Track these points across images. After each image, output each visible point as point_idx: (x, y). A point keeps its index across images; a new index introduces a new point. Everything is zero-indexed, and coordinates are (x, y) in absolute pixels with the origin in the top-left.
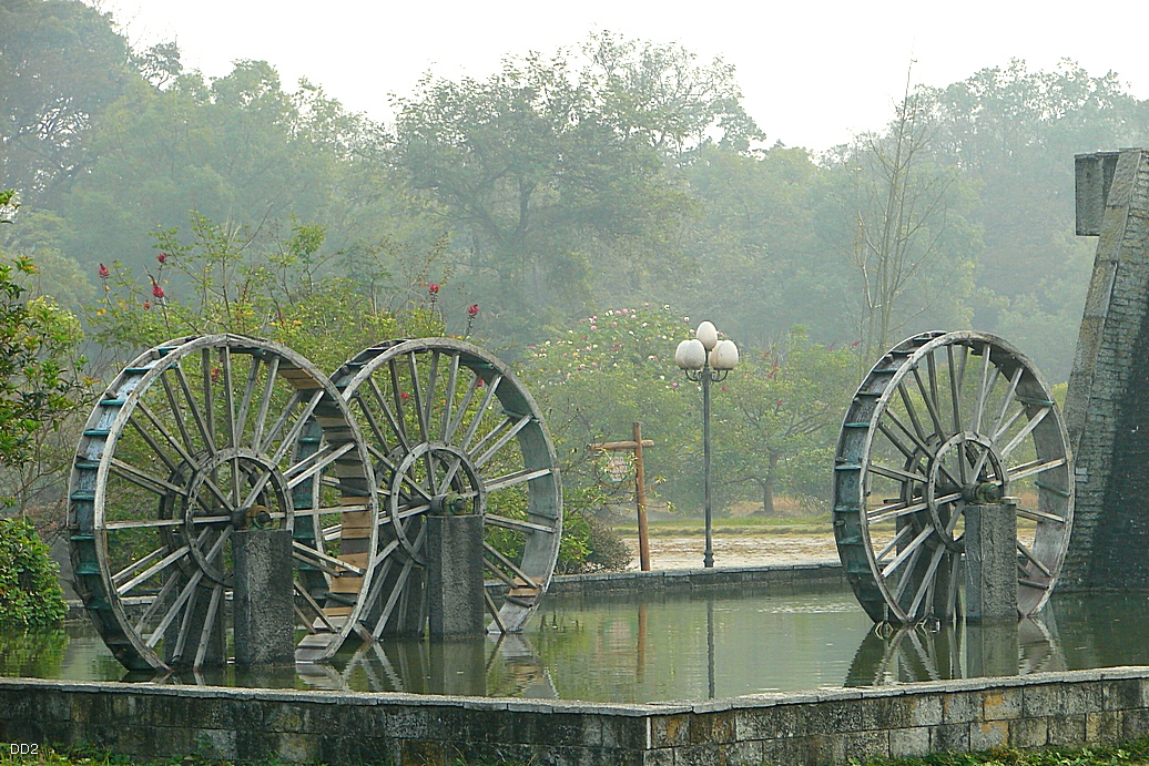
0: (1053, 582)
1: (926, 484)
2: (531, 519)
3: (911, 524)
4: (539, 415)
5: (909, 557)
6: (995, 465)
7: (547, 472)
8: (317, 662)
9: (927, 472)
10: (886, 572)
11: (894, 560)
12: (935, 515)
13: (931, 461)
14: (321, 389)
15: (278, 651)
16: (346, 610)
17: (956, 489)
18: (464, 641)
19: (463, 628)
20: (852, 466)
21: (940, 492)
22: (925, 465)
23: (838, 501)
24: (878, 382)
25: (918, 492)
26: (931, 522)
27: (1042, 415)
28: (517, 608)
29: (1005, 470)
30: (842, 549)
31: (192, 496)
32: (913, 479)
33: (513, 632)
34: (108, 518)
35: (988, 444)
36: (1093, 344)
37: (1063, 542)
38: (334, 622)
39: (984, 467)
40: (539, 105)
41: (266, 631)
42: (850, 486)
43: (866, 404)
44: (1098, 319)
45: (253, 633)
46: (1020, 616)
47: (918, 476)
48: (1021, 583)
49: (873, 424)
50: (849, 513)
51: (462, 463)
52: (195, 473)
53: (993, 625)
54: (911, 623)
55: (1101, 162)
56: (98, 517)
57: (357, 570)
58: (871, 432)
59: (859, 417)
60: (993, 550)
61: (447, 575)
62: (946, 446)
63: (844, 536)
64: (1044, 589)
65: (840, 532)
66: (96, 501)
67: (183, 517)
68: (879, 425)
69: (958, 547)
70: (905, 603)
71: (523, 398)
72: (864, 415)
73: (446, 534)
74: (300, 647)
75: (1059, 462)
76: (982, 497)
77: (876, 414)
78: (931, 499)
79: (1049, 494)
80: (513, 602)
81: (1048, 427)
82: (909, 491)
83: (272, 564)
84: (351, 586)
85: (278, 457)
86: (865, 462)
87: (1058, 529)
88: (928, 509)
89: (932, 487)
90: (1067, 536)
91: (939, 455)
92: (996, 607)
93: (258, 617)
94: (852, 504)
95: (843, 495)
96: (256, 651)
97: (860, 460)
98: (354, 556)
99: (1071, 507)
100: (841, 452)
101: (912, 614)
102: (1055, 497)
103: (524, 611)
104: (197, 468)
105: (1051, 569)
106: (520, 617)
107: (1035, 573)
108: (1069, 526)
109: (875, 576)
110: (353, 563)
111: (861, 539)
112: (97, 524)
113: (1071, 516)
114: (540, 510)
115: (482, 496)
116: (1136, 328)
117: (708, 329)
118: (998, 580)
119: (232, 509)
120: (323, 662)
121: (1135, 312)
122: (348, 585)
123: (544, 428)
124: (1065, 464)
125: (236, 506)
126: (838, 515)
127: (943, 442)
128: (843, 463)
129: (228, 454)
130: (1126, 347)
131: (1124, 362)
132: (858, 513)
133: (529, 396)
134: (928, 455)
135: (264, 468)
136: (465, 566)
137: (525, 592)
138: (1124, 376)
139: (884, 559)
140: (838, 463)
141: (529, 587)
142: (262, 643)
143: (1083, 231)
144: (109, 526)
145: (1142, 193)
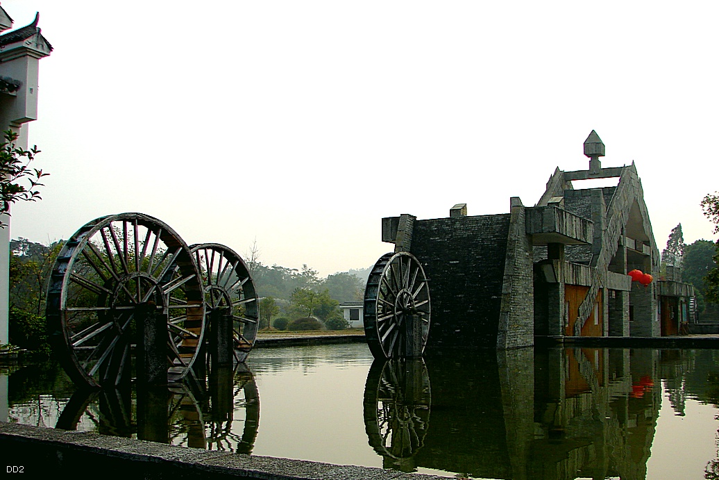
2: (247, 317)
4: (252, 277)
6: (412, 301)
7: (254, 299)
8: (176, 381)
9: (394, 303)
10: (383, 340)
11: (384, 335)
12: (396, 318)
13: (395, 299)
14: (181, 246)
16: (190, 355)
17: (401, 309)
19: (225, 361)
20: (371, 299)
24: (378, 269)
26: (395, 322)
27: (423, 284)
28: (242, 353)
30: (367, 330)
31: (116, 295)
33: (242, 362)
34: (68, 304)
35: (410, 294)
37: (428, 329)
38: (185, 361)
41: (153, 367)
42: (371, 307)
43: (375, 277)
45: (147, 367)
47: (392, 304)
49: (380, 283)
50: (370, 317)
51: (224, 295)
52: (118, 282)
53: (416, 359)
55: (390, 220)
56: (63, 303)
57: (196, 336)
58: (379, 286)
59: (372, 281)
60: (416, 331)
62: (399, 293)
63: (368, 326)
65: (366, 325)
66: (62, 294)
67: (110, 306)
71: (247, 270)
72: (374, 280)
74: (168, 373)
75: (427, 301)
76: (412, 312)
77: (381, 279)
78: (395, 313)
80: (240, 350)
81: (423, 289)
83: (157, 331)
84: (193, 343)
85: (160, 278)
86: (378, 298)
87: (426, 324)
89: (395, 308)
91: (397, 296)
92: (417, 353)
93: (149, 360)
94: (371, 314)
95: (367, 311)
96: (149, 377)
97: (376, 297)
98: (194, 329)
99: (430, 317)
100: (366, 294)
101: (389, 355)
103: (246, 354)
104: (119, 280)
106: (244, 356)
108: (429, 323)
109: (380, 341)
110: (193, 332)
111: (376, 327)
112: (62, 307)
113: (429, 320)
114: (251, 315)
115: (232, 308)
118: (417, 342)
119: (136, 303)
120: (180, 381)
122: (191, 343)
123: (253, 282)
125: (138, 301)
128: (367, 298)
129: (135, 275)
132: (375, 317)
135: (153, 283)
137: (245, 346)
140: (365, 298)
141: (247, 344)
142: (151, 373)
143: (383, 241)
144: (69, 309)
145: (407, 227)
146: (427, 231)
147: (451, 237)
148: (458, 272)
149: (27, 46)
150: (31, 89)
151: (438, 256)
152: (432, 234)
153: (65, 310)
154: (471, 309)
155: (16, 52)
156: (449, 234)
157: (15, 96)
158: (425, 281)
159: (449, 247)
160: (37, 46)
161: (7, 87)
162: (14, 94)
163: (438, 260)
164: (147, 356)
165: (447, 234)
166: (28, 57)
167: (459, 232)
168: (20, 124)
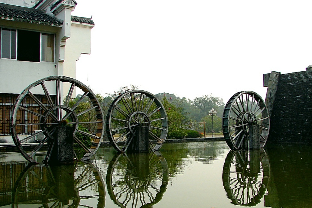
0: (266, 141)
1: (241, 121)
2: (162, 127)
3: (238, 129)
4: (163, 107)
5: (238, 136)
6: (255, 118)
7: (165, 118)
9: (242, 119)
10: (233, 139)
11: (235, 137)
12: (243, 127)
13: (243, 116)
14: (88, 92)
15: (68, 158)
16: (95, 147)
17: (247, 122)
18: (144, 153)
19: (144, 150)
20: (226, 117)
21: (244, 123)
22: (241, 118)
23: (223, 124)
24: (232, 100)
25: (240, 123)
26: (243, 129)
27: (264, 108)
28: (158, 145)
29: (257, 119)
30: (224, 134)
31: (46, 117)
32: (239, 120)
33: (157, 150)
34: (17, 122)
35: (254, 114)
36: (267, 102)
37: (268, 133)
38: (91, 150)
39: (253, 119)
40: (206, 99)
41: (64, 153)
42: (226, 121)
43: (229, 105)
44: (268, 98)
45: (60, 153)
46: (260, 148)
47: (240, 119)
48: (260, 141)
49: (231, 108)
50: (226, 127)
51: (146, 116)
53: (255, 150)
54: (239, 149)
55: (267, 75)
56: (14, 122)
57: (98, 137)
58: (230, 110)
60: (255, 135)
61: (140, 139)
62: (245, 114)
63: (225, 132)
64: (264, 142)
65: (224, 131)
66: (13, 117)
67: (43, 122)
68: (232, 109)
69: (247, 134)
70: (237, 145)
71: (160, 103)
72: (229, 107)
73: (140, 130)
74: (85, 156)
75: (267, 118)
76: (253, 124)
77: (231, 106)
78: (243, 124)
79: (265, 124)
81: (265, 111)
82: (238, 123)
83: (66, 135)
86: (229, 116)
87: (267, 131)
88: (242, 126)
89: (243, 122)
90: (268, 132)
91: (244, 115)
92: (256, 147)
93: (61, 149)
94: (226, 125)
95: (224, 123)
96: (61, 158)
97: (228, 116)
98: (99, 134)
99: (269, 127)
100: (224, 114)
101: (239, 148)
102: (266, 125)
103: (160, 146)
104: (48, 110)
105: (266, 138)
107: (262, 139)
108: (269, 130)
109: (231, 140)
111: (228, 132)
112: (14, 124)
113: (269, 128)
114: (164, 126)
115: (150, 123)
116: (274, 100)
117: (213, 109)
118: (256, 141)
121: (274, 97)
122: (96, 141)
123: (164, 109)
124: (268, 118)
126: (223, 127)
127: (245, 113)
128: (224, 116)
129: (58, 107)
130: (272, 103)
131: (272, 105)
132: (227, 127)
133: (161, 103)
134: (242, 115)
135: (70, 111)
136: (144, 137)
138: (272, 107)
139: (233, 136)
140: (223, 116)
141: (161, 141)
142: (63, 156)
143: (264, 86)
144: (17, 124)
145: (275, 78)
146: (285, 80)
147: (298, 82)
148: (300, 102)
149: (64, 4)
150: (67, 23)
151: (291, 93)
152: (288, 81)
153: (15, 126)
154: (307, 122)
155: (61, 8)
156: (297, 81)
157: (62, 28)
158: (265, 107)
159: (296, 88)
160: (69, 3)
161: (57, 24)
162: (61, 26)
163: (290, 96)
164: (60, 147)
165: (296, 81)
166: (65, 9)
167: (302, 79)
168: (66, 40)
